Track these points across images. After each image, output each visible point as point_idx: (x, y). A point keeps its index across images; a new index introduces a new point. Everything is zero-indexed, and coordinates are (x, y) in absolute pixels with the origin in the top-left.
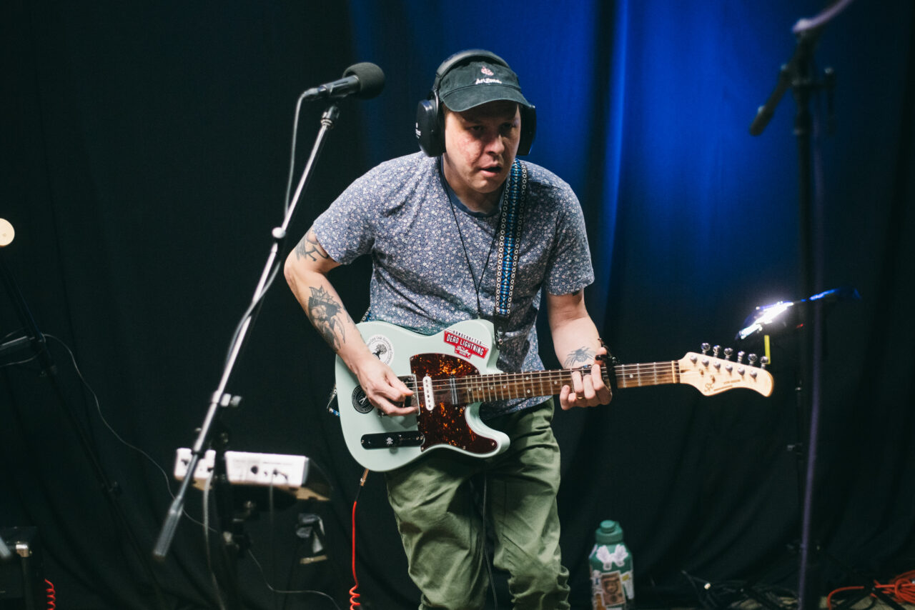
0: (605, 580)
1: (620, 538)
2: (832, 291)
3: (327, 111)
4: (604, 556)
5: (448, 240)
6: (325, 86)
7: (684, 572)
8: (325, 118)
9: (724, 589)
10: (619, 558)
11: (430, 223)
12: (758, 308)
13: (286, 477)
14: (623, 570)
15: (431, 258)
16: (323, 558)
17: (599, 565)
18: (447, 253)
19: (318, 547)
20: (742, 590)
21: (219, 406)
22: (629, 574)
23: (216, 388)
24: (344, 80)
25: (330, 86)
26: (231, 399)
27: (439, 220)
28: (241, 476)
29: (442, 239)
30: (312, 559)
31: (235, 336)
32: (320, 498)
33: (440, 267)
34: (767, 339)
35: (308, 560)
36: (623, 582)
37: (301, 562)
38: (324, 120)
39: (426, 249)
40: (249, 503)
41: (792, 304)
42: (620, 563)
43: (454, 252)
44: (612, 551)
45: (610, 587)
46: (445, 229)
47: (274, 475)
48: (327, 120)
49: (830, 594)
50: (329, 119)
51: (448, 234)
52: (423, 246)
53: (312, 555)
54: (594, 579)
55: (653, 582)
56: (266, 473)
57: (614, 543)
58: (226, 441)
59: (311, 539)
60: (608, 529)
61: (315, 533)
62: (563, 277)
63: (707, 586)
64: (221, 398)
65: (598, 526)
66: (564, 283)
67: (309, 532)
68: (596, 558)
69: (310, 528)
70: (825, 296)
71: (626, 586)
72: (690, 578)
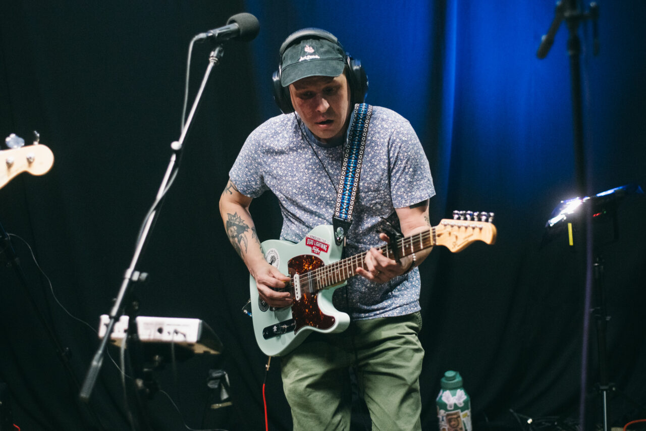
0: (450, 417)
1: (461, 384)
2: (621, 188)
3: (214, 51)
4: (448, 398)
5: (310, 171)
6: (212, 31)
7: (511, 410)
8: (212, 57)
9: (543, 423)
10: (459, 400)
11: (297, 159)
12: (562, 202)
13: (185, 336)
14: (463, 409)
15: (299, 186)
16: (229, 404)
17: (444, 406)
18: (310, 181)
19: (225, 396)
20: (556, 423)
21: (131, 281)
22: (468, 412)
23: (128, 266)
24: (227, 26)
25: (216, 32)
26: (140, 275)
27: (304, 156)
28: (150, 335)
29: (306, 170)
30: (220, 405)
31: (143, 227)
32: (212, 352)
33: (306, 192)
34: (570, 226)
35: (217, 406)
36: (462, 419)
37: (212, 407)
38: (212, 58)
39: (294, 179)
40: (157, 357)
41: (589, 198)
42: (460, 404)
43: (316, 180)
44: (454, 395)
45: (453, 423)
46: (307, 163)
47: (175, 334)
48: (214, 58)
49: (626, 426)
50: (216, 57)
51: (310, 166)
52: (292, 176)
53: (220, 401)
54: (440, 417)
55: (487, 419)
56: (169, 333)
57: (455, 388)
58: (137, 308)
59: (220, 389)
60: (450, 378)
61: (222, 384)
62: (399, 193)
63: (530, 421)
64: (131, 274)
65: (443, 376)
66: (400, 199)
67: (217, 383)
68: (442, 401)
69: (218, 381)
70: (615, 192)
71: (465, 422)
72: (515, 414)
